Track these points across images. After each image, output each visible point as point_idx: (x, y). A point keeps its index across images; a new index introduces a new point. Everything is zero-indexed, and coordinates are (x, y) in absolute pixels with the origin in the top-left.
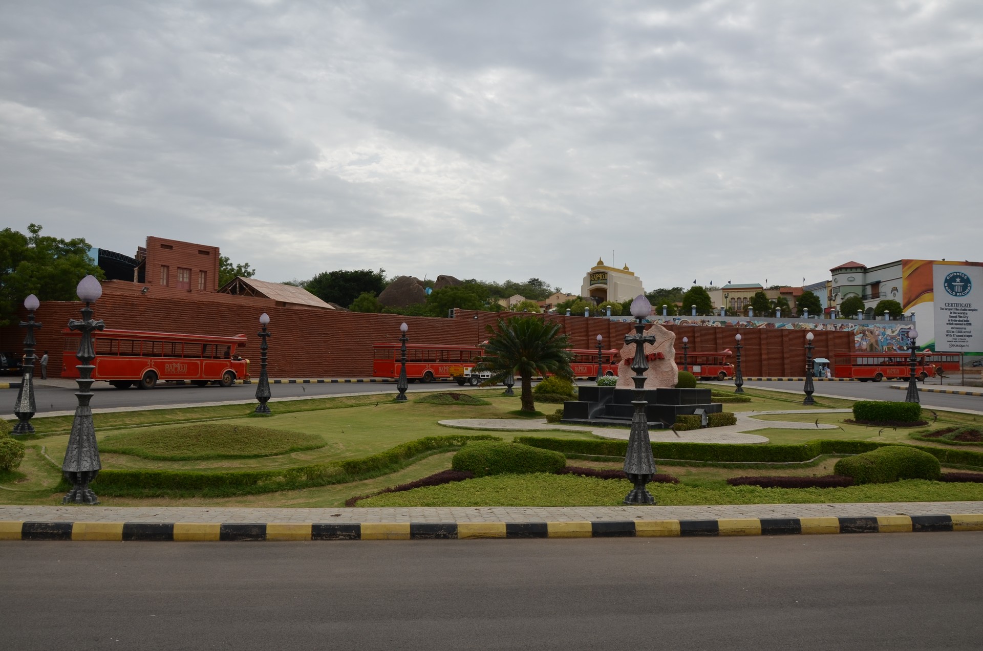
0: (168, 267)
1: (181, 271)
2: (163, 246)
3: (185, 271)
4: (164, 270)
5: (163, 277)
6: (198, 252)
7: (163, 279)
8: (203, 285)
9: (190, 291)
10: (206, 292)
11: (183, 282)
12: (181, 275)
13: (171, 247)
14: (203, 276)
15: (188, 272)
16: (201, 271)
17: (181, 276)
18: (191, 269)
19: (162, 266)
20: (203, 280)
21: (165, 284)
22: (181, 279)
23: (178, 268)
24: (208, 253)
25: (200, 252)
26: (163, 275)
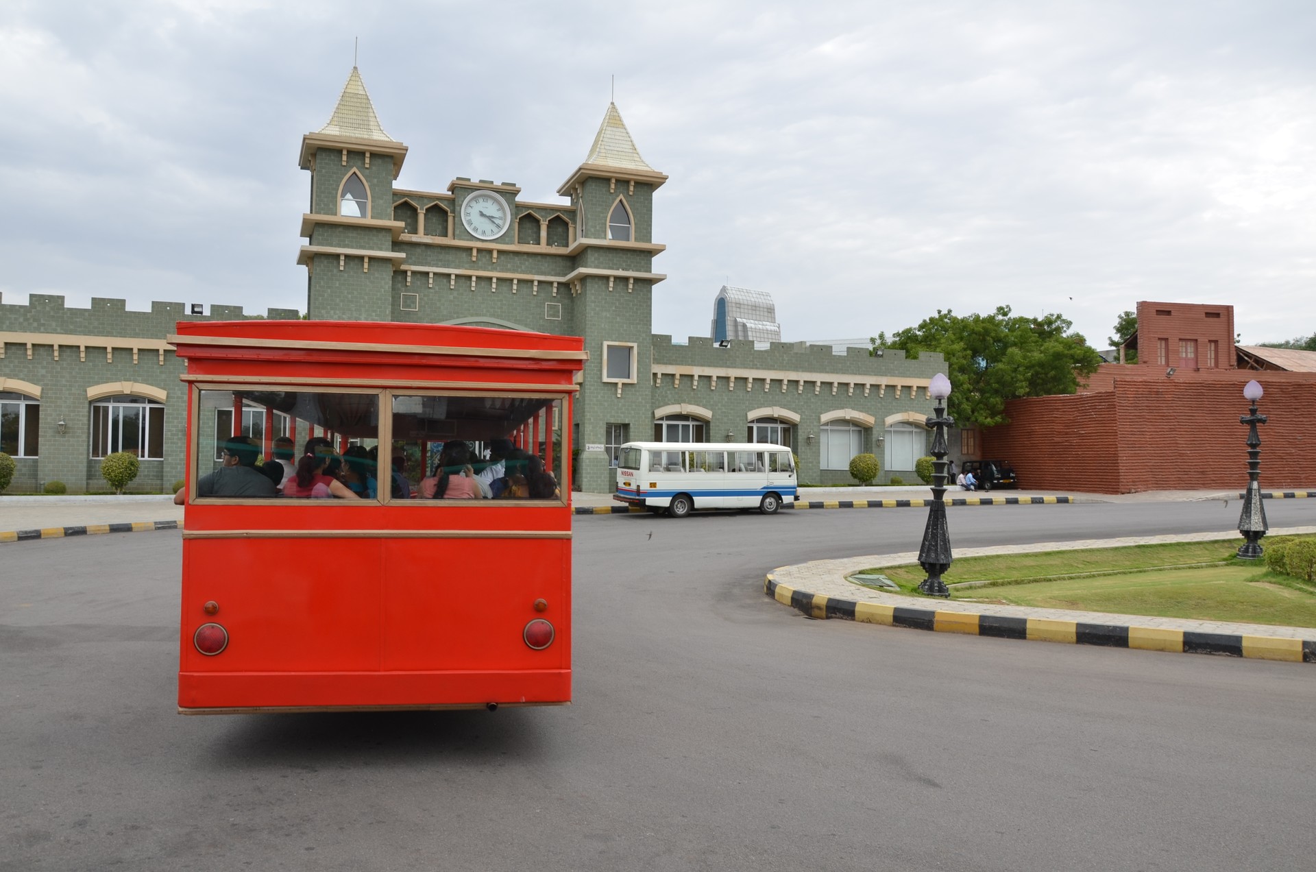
0: (1166, 340)
1: (1184, 343)
2: (1159, 312)
3: (1189, 343)
4: (1161, 345)
5: (1161, 354)
6: (1204, 315)
7: (1161, 357)
8: (1213, 361)
9: (1198, 370)
10: (1218, 370)
11: (1186, 359)
12: (1184, 348)
13: (1168, 313)
14: (1213, 348)
15: (1192, 343)
16: (1210, 341)
17: (1184, 350)
18: (1196, 340)
19: (1159, 339)
20: (1213, 353)
21: (1163, 363)
22: (1184, 355)
23: (1180, 339)
24: (1217, 315)
25: (1208, 315)
26: (1161, 351)
